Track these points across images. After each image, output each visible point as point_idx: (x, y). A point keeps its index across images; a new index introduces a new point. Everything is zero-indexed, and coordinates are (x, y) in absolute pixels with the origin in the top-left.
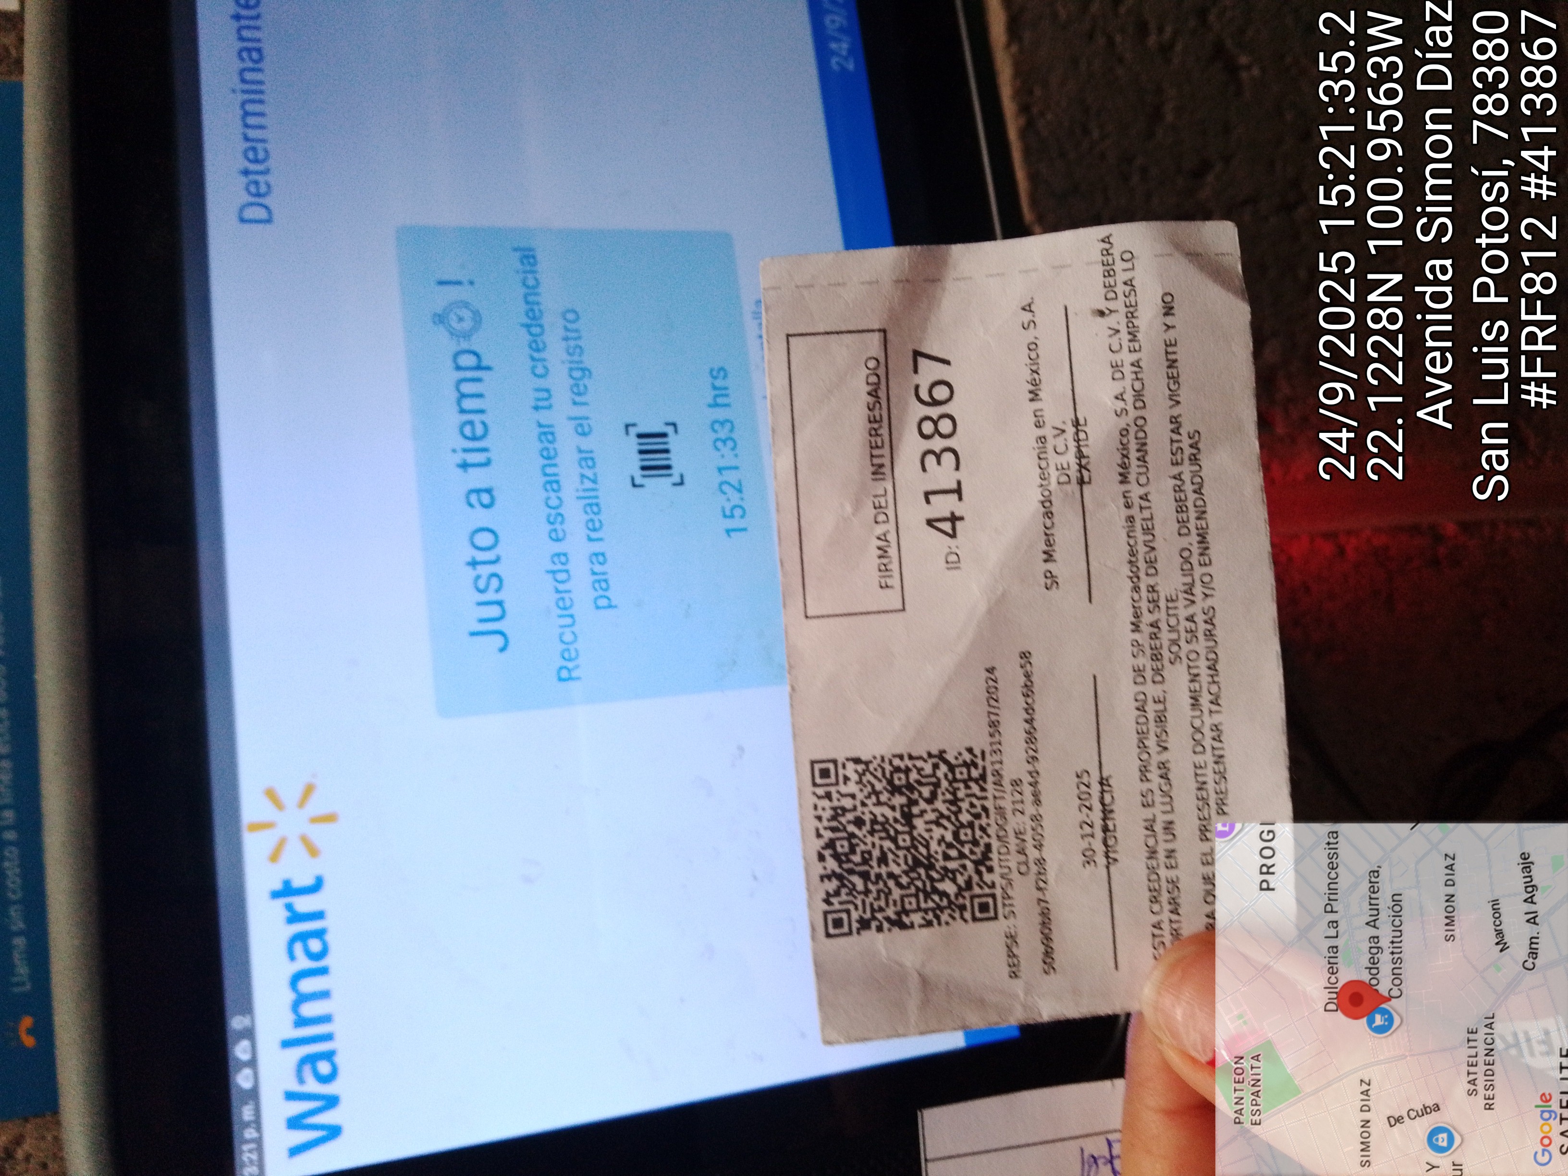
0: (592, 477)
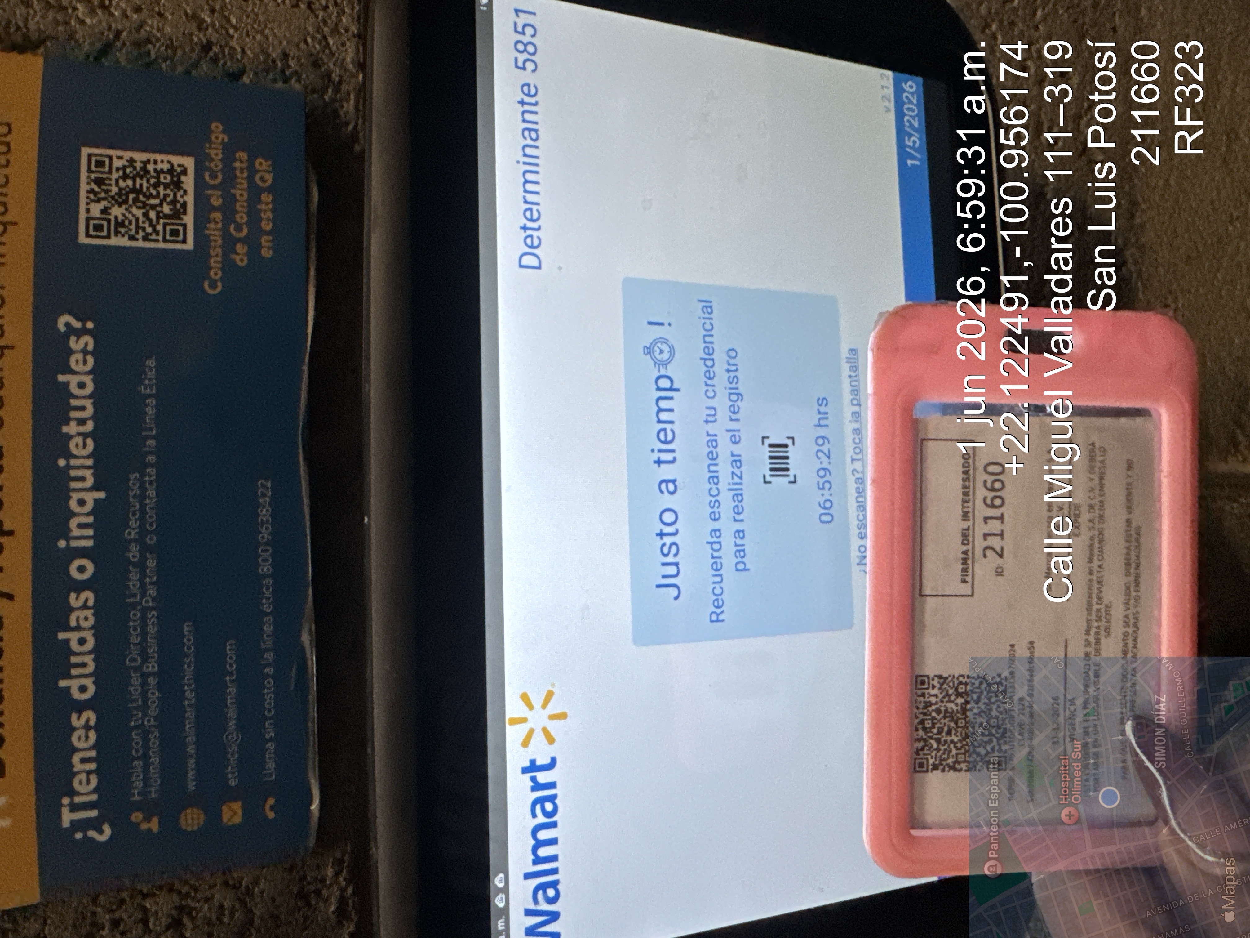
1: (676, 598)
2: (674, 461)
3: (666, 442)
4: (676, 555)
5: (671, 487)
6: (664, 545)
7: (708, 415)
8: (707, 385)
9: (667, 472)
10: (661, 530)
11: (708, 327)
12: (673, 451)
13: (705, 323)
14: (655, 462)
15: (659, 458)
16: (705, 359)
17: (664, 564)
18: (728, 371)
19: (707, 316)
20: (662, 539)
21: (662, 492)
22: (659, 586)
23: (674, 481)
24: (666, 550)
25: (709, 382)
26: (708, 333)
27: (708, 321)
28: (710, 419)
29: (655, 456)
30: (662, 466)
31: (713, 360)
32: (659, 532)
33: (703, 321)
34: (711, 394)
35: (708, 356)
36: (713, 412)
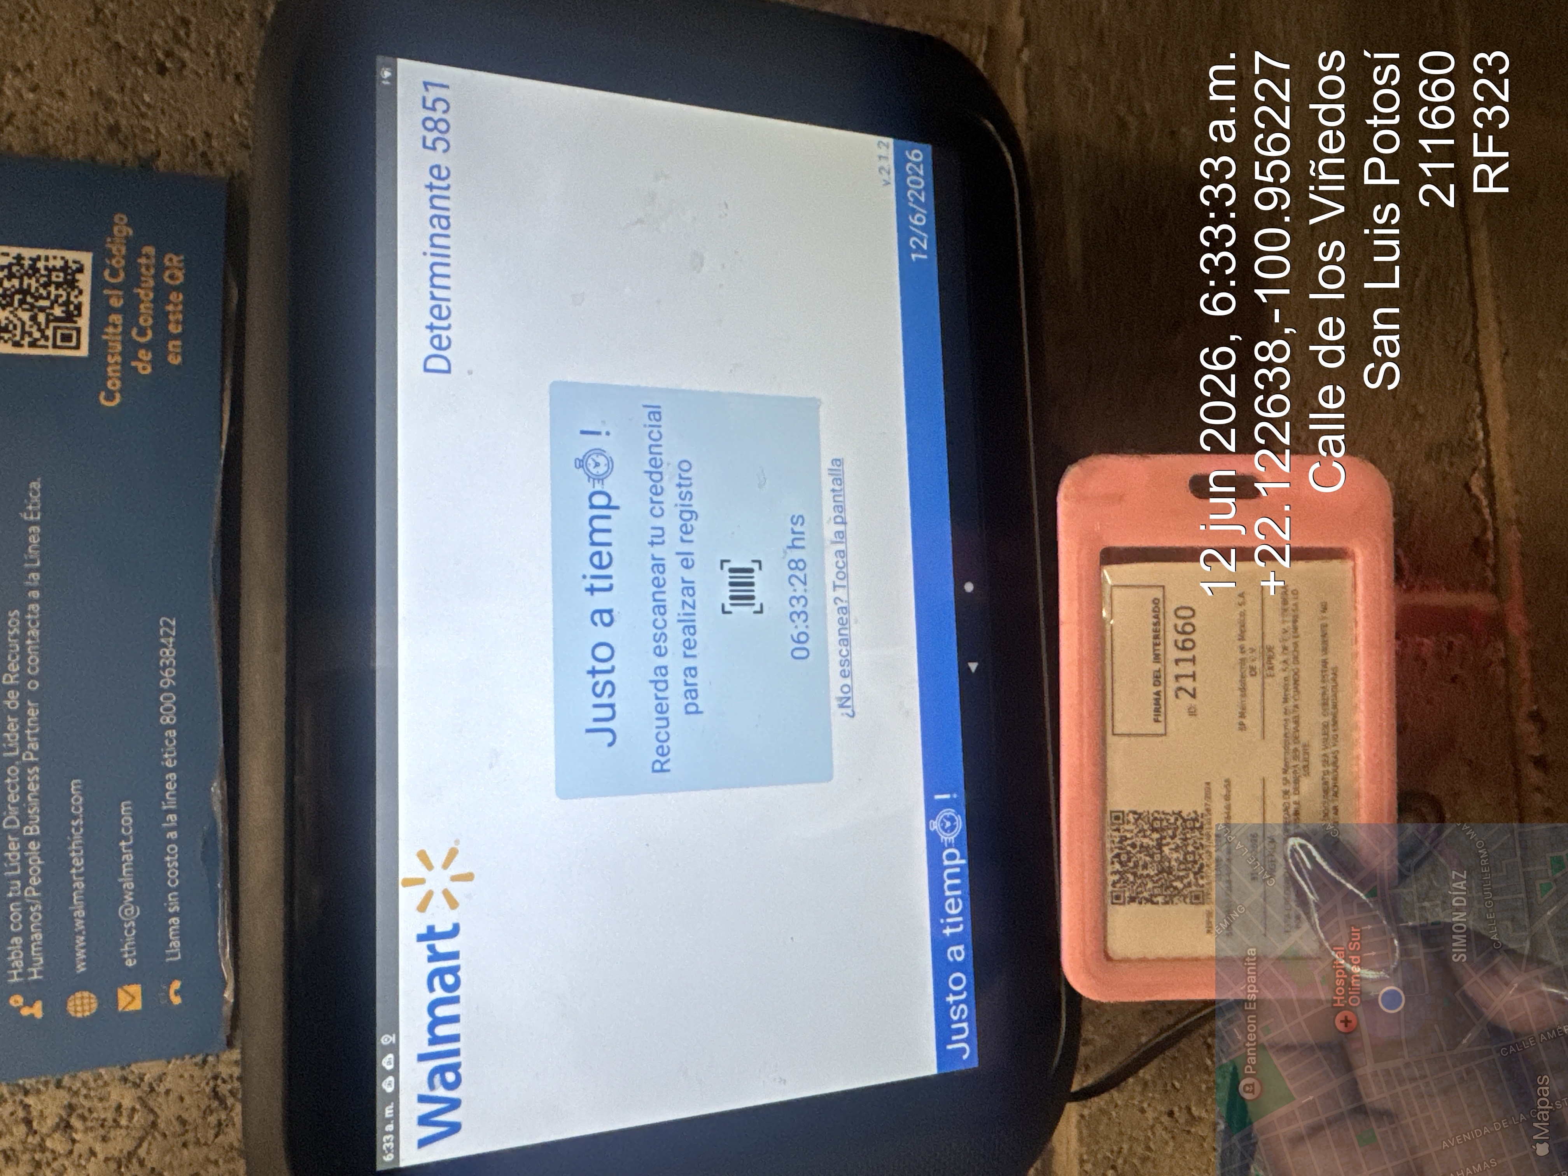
0: (691, 603)
1: (610, 745)
2: (610, 589)
3: (601, 567)
4: (611, 695)
5: (606, 618)
6: (596, 684)
7: (653, 536)
8: (652, 502)
9: (601, 601)
10: (594, 668)
11: (655, 435)
12: (610, 577)
13: (651, 432)
14: (587, 590)
15: (592, 585)
16: (651, 473)
17: (596, 706)
18: (680, 485)
19: (654, 423)
20: (594, 677)
21: (595, 624)
22: (589, 731)
23: (610, 612)
24: (598, 690)
25: (655, 498)
26: (656, 443)
27: (655, 430)
28: (656, 540)
29: (587, 583)
30: (596, 593)
31: (661, 473)
32: (590, 669)
33: (650, 429)
34: (657, 512)
35: (655, 468)
36: (660, 532)
